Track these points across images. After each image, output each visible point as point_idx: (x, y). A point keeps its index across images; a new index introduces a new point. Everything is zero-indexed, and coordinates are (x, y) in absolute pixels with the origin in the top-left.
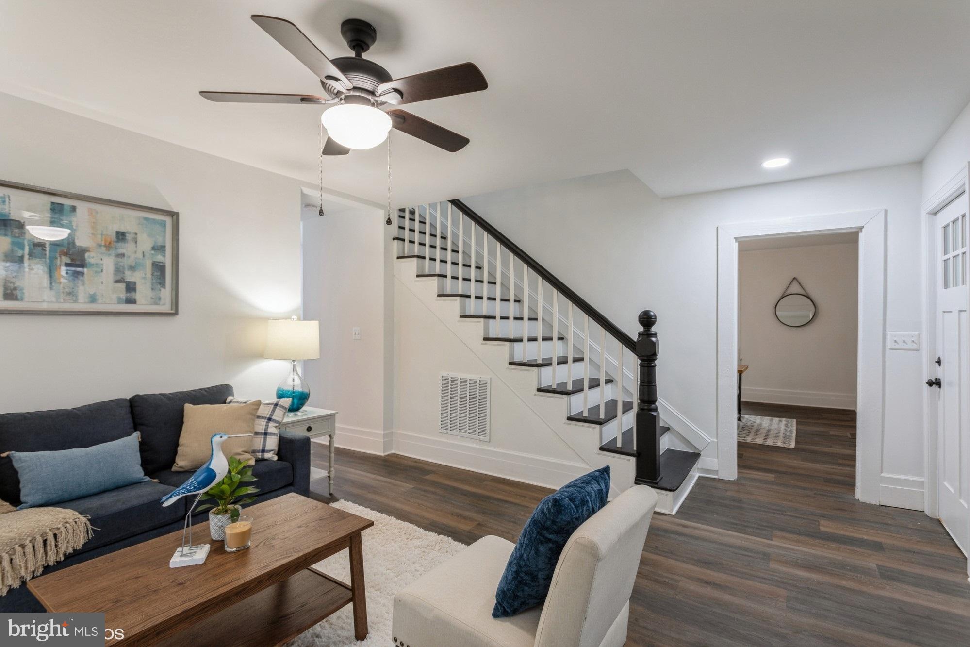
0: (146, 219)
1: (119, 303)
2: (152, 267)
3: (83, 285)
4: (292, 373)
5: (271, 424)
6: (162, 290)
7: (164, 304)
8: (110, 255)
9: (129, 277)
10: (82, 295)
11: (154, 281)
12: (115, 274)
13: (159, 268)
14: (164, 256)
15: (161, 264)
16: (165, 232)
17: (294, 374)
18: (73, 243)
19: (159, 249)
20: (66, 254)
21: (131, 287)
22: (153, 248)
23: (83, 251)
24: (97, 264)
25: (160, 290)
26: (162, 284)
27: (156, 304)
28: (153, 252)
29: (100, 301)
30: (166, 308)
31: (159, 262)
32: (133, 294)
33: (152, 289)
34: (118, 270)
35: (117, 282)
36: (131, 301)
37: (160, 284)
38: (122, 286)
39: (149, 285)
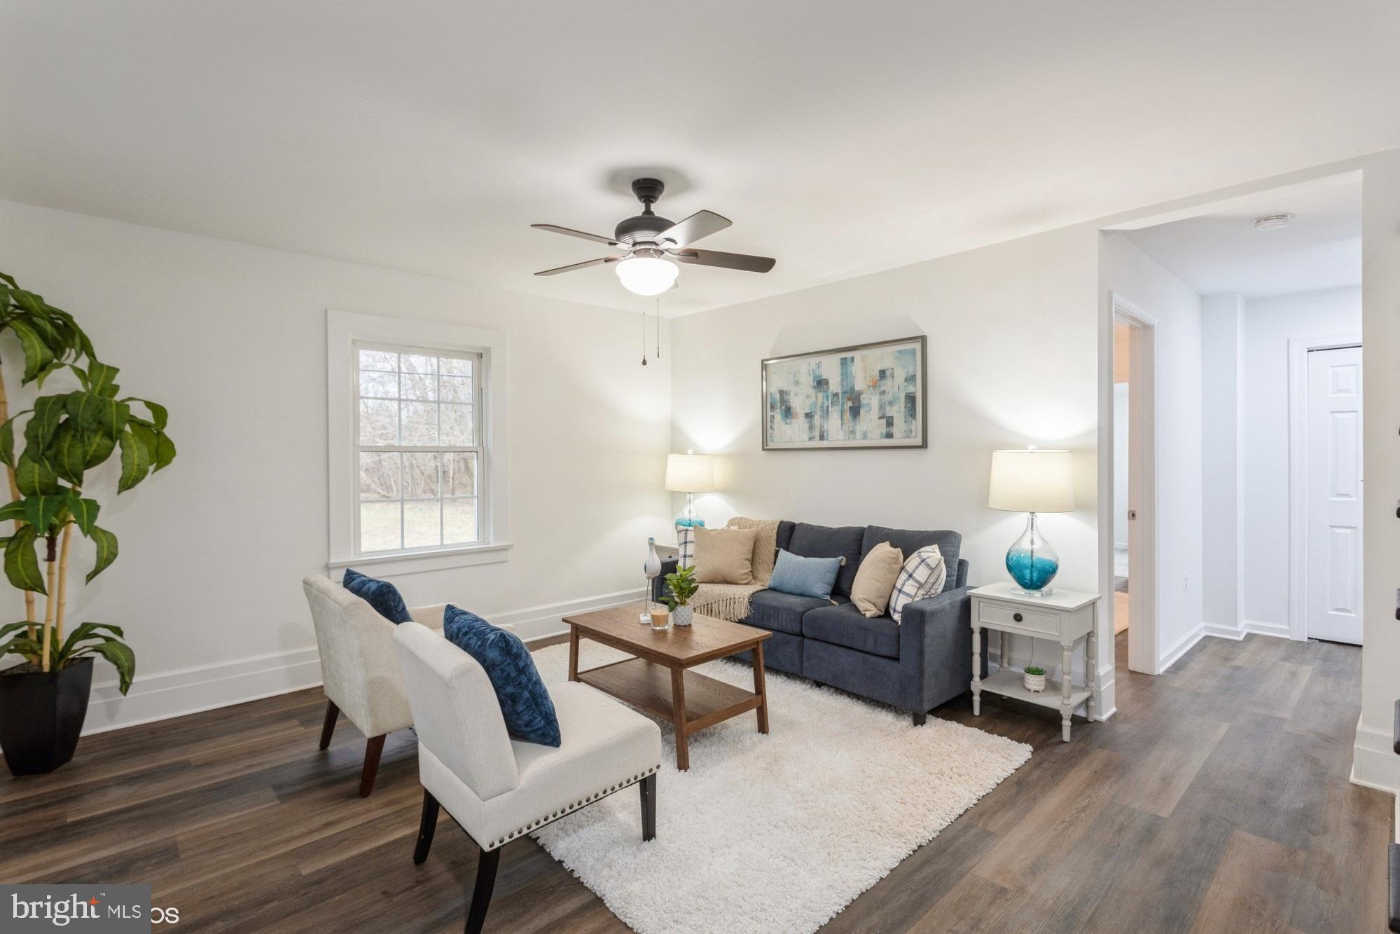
0: (899, 352)
1: (881, 438)
2: (906, 400)
3: (859, 423)
4: (1030, 530)
6: (914, 421)
7: (916, 437)
8: (876, 394)
9: (890, 412)
10: (859, 435)
11: (907, 413)
12: (879, 411)
13: (911, 399)
14: (915, 386)
15: (912, 395)
16: (915, 360)
17: (1032, 533)
18: (854, 388)
19: (911, 379)
20: (850, 399)
21: (890, 423)
22: (906, 380)
23: (860, 394)
24: (868, 404)
25: (911, 422)
26: (913, 416)
27: (908, 437)
28: (905, 384)
29: (869, 437)
30: (919, 441)
31: (910, 393)
32: (891, 428)
33: (905, 422)
34: (882, 407)
35: (880, 418)
36: (889, 436)
37: (911, 415)
38: (884, 421)
39: (902, 419)
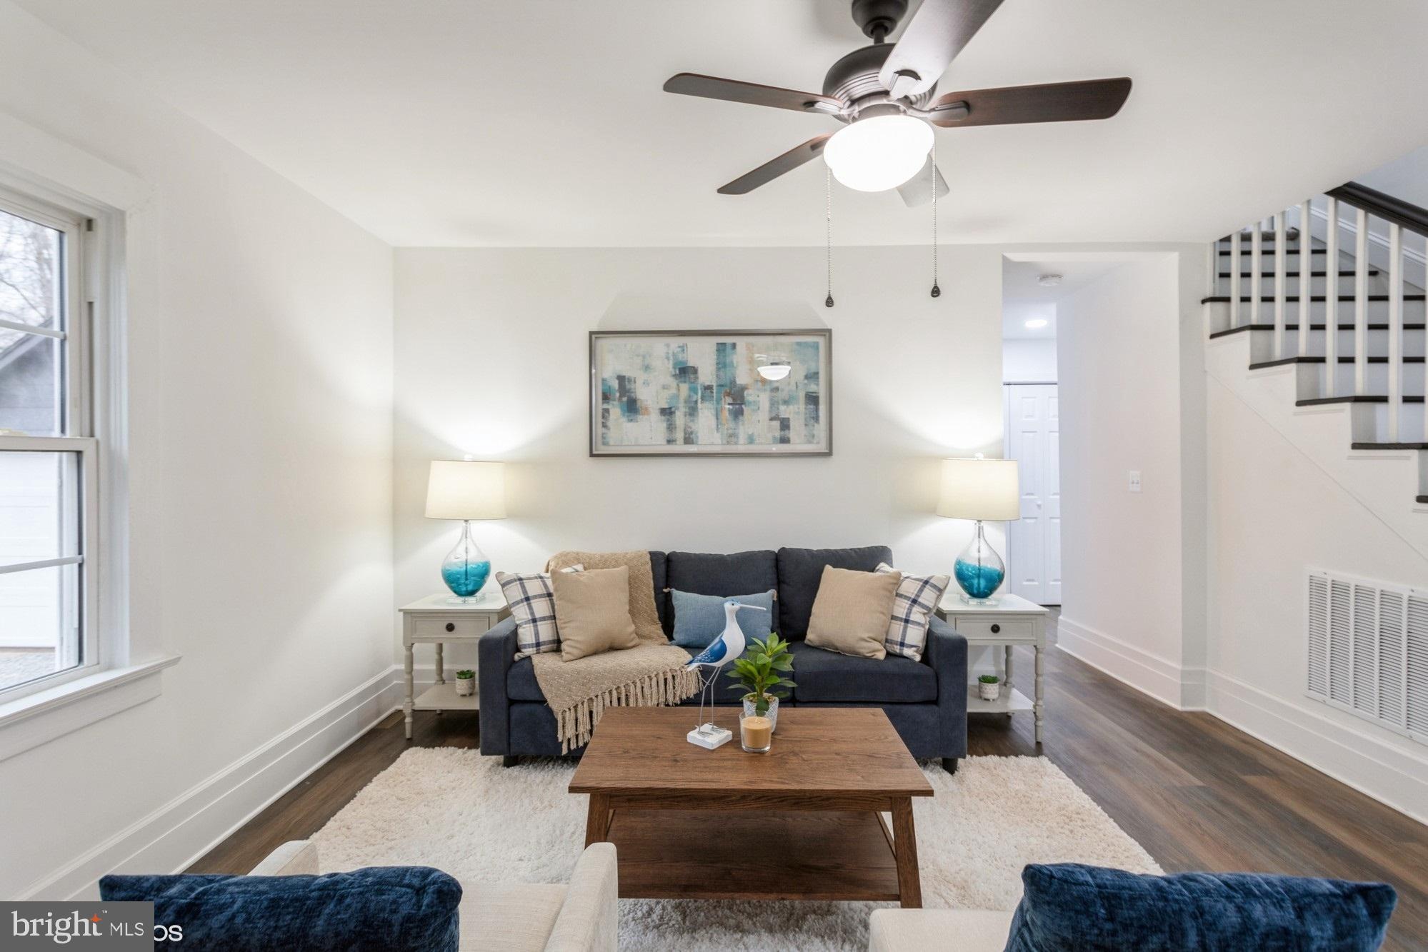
0: (799, 344)
1: (774, 443)
2: (806, 400)
3: (743, 424)
4: (977, 539)
5: (916, 608)
6: (816, 425)
7: (818, 443)
8: (765, 390)
9: (785, 411)
10: (742, 438)
11: (808, 415)
12: (770, 411)
13: (813, 399)
14: (818, 385)
15: (814, 395)
16: (817, 355)
17: (979, 541)
18: (735, 382)
19: (812, 376)
20: (729, 394)
21: (785, 425)
22: (806, 377)
23: (743, 388)
24: (754, 402)
25: (814, 426)
26: (816, 419)
27: (810, 442)
28: (806, 381)
29: (757, 442)
30: (822, 447)
31: (813, 393)
32: (787, 432)
33: (806, 425)
34: (773, 404)
35: (771, 419)
36: (784, 440)
37: (813, 418)
38: (777, 424)
39: (802, 421)
